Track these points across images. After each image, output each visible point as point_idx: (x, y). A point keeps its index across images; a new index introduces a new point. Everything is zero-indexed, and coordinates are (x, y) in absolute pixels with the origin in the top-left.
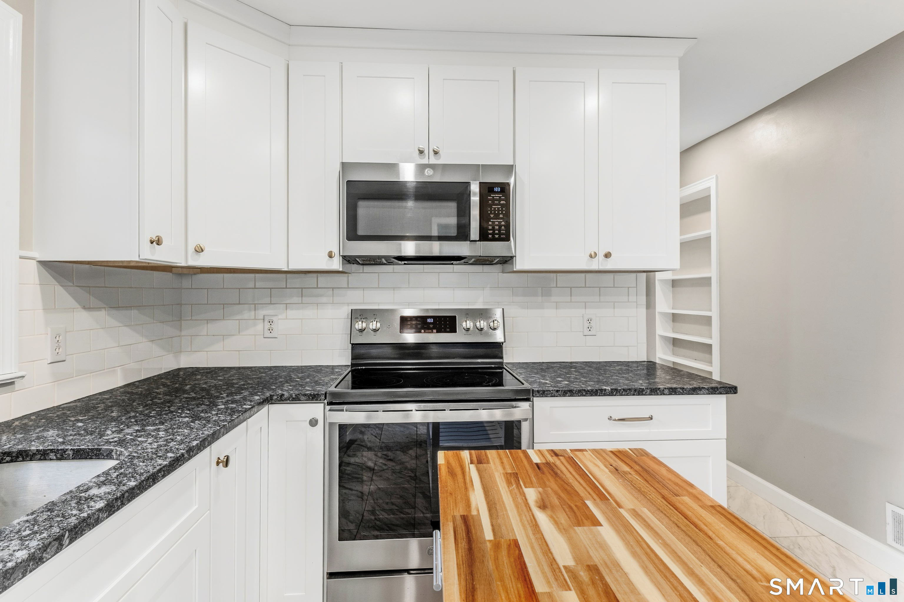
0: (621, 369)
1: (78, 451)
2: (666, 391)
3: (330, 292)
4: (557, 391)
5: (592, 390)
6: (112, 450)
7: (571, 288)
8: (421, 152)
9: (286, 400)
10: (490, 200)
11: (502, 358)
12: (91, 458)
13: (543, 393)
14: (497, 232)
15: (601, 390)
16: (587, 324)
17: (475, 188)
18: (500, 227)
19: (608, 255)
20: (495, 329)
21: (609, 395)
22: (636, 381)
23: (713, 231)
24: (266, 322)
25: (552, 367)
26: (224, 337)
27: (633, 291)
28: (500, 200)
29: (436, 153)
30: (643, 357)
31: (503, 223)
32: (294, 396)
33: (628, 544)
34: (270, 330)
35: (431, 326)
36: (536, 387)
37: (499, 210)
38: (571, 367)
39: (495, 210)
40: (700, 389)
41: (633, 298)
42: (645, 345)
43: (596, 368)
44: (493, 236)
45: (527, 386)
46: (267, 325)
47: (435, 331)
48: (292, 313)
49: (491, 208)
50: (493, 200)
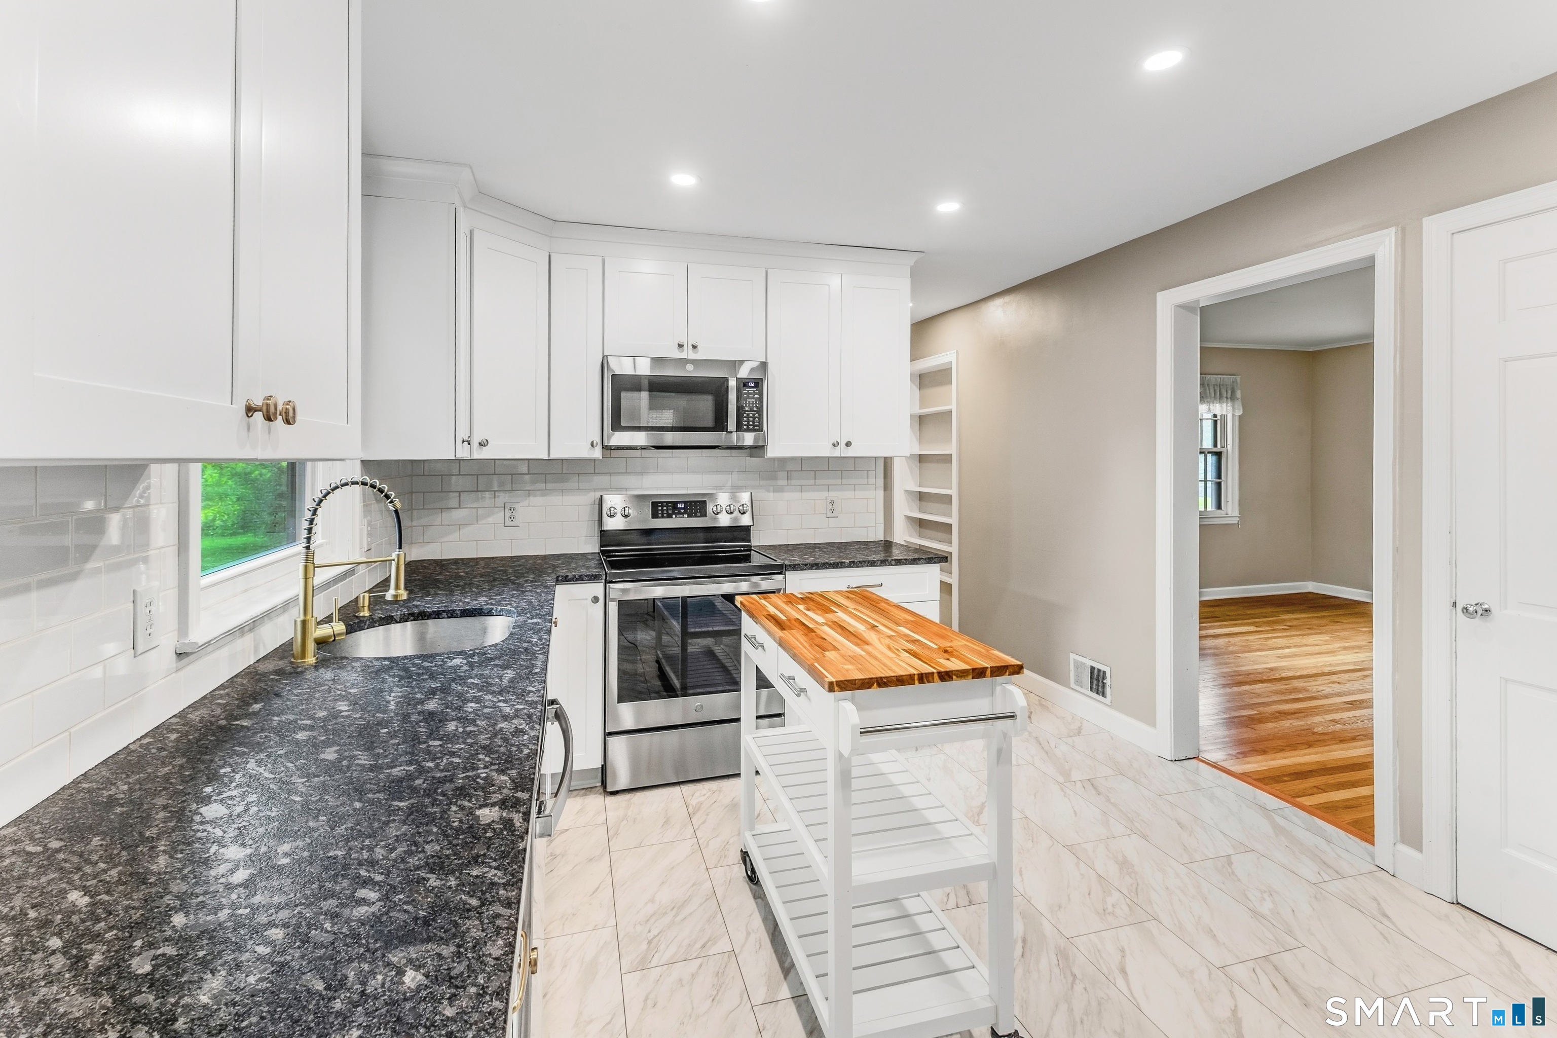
0: (859, 548)
1: (465, 610)
2: (893, 562)
3: (576, 478)
4: (806, 565)
5: (834, 563)
6: (493, 609)
7: (815, 471)
8: (680, 346)
9: (570, 580)
10: (745, 394)
11: (750, 541)
12: (475, 616)
13: (794, 567)
14: (751, 423)
15: (841, 563)
16: (829, 507)
17: (732, 383)
18: (754, 418)
19: (848, 444)
20: (744, 513)
21: (847, 567)
22: (870, 556)
23: (953, 407)
24: (507, 510)
25: (798, 548)
26: (460, 526)
27: (871, 473)
28: (754, 394)
29: (694, 347)
30: (881, 537)
31: (757, 415)
32: (577, 577)
33: (850, 616)
34: (512, 518)
35: (682, 511)
36: (787, 563)
37: (753, 404)
38: (815, 548)
39: (749, 403)
40: (919, 559)
41: (871, 481)
42: (882, 526)
43: (838, 548)
44: (748, 427)
45: (779, 562)
46: (508, 514)
47: (686, 516)
48: (537, 500)
49: (746, 401)
50: (748, 394)
